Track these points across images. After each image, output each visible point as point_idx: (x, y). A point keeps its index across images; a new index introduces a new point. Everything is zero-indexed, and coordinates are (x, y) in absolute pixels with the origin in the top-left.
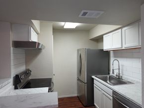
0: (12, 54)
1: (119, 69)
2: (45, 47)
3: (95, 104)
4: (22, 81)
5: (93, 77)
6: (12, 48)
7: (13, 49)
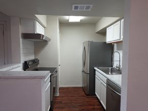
0: (21, 45)
1: (120, 61)
2: (50, 39)
3: (96, 93)
4: (29, 67)
5: (96, 68)
6: (21, 39)
7: (23, 41)
